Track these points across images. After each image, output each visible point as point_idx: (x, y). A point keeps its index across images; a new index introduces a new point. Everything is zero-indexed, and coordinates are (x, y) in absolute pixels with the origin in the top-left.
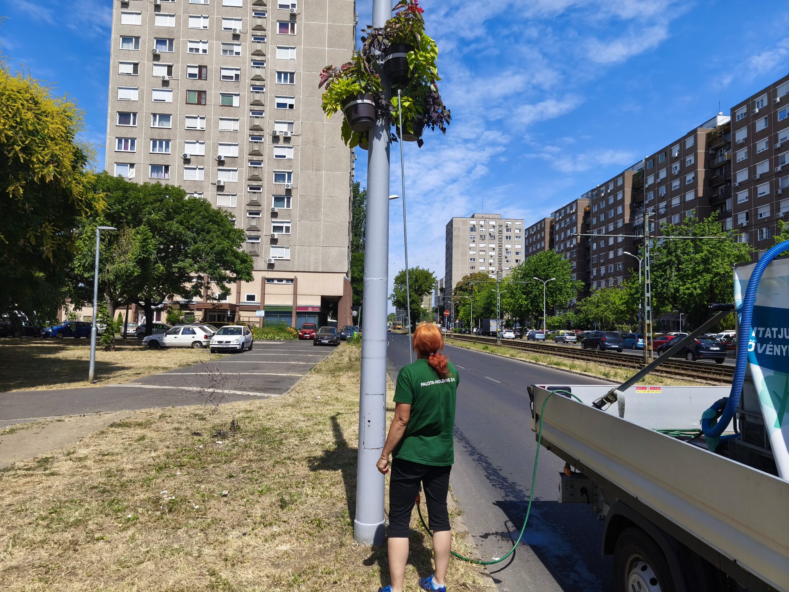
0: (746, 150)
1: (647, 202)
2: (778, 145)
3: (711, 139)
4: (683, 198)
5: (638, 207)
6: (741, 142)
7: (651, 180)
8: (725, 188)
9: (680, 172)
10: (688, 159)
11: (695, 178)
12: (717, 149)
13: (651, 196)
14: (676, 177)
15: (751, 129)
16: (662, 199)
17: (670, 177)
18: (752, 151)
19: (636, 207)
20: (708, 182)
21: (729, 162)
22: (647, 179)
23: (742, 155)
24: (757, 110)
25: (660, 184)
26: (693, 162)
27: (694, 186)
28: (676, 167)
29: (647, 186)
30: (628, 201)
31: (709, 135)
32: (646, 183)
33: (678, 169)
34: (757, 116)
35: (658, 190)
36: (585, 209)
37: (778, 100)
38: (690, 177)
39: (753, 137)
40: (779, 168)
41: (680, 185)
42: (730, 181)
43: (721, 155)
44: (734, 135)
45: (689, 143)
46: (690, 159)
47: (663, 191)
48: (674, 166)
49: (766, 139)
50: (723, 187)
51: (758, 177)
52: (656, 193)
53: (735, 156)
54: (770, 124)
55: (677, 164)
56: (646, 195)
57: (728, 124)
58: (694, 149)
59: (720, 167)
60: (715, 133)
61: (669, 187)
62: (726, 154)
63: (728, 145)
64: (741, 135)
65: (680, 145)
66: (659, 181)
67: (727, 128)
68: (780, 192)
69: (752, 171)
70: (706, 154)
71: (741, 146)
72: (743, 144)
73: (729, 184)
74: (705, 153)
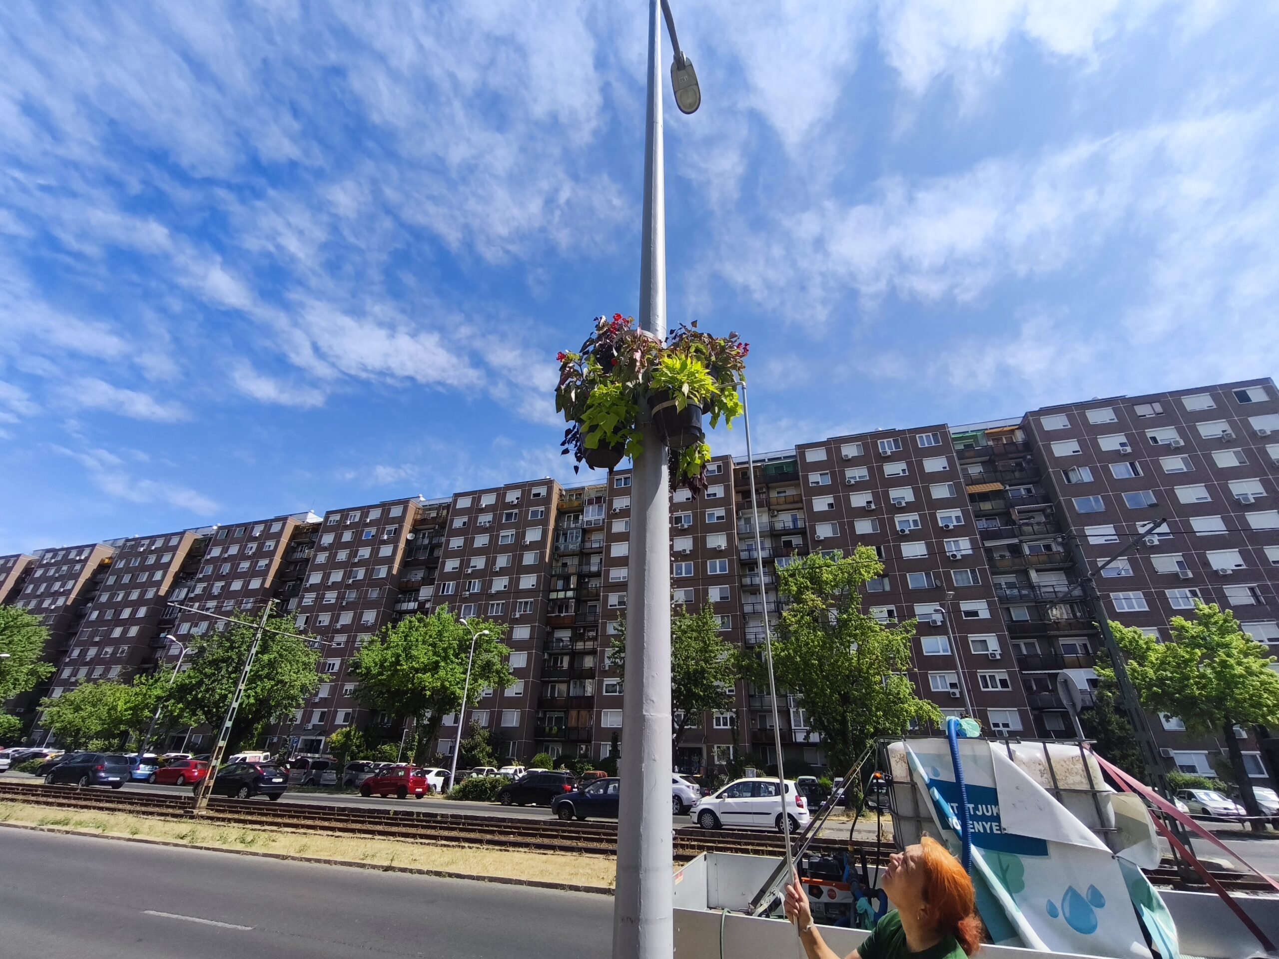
0: (327, 555)
1: (201, 576)
2: (356, 560)
3: (298, 531)
4: (246, 584)
5: (184, 579)
6: (325, 545)
7: (216, 552)
8: (294, 586)
9: (254, 554)
10: (267, 544)
11: (268, 566)
12: (299, 544)
13: (209, 570)
14: (249, 558)
15: (339, 537)
16: (221, 578)
17: (242, 556)
18: (332, 557)
19: (182, 578)
20: (280, 574)
21: (307, 560)
22: (211, 549)
23: (322, 558)
24: (348, 523)
25: (225, 560)
26: (272, 548)
27: (264, 573)
28: (252, 547)
29: (209, 557)
30: (175, 567)
31: (297, 528)
32: (209, 554)
33: (254, 550)
34: (347, 528)
35: (221, 566)
36: (103, 560)
37: (368, 521)
38: (263, 563)
39: (338, 545)
40: (350, 581)
41: (249, 568)
42: (301, 580)
43: (301, 551)
44: (321, 536)
45: (276, 528)
46: (271, 544)
47: (226, 568)
48: (250, 545)
49: (348, 551)
50: (291, 583)
51: (330, 584)
52: (217, 569)
53: (315, 556)
54: (355, 538)
55: (254, 545)
56: (203, 567)
57: (319, 524)
58: (278, 536)
59: (296, 563)
60: (304, 528)
61: (235, 567)
62: (307, 551)
63: (311, 544)
64: (327, 539)
65: (265, 527)
66: (226, 556)
67: (316, 528)
68: (344, 604)
69: (326, 577)
70: (288, 545)
71: (325, 549)
72: (326, 548)
73: (299, 582)
74: (288, 543)
